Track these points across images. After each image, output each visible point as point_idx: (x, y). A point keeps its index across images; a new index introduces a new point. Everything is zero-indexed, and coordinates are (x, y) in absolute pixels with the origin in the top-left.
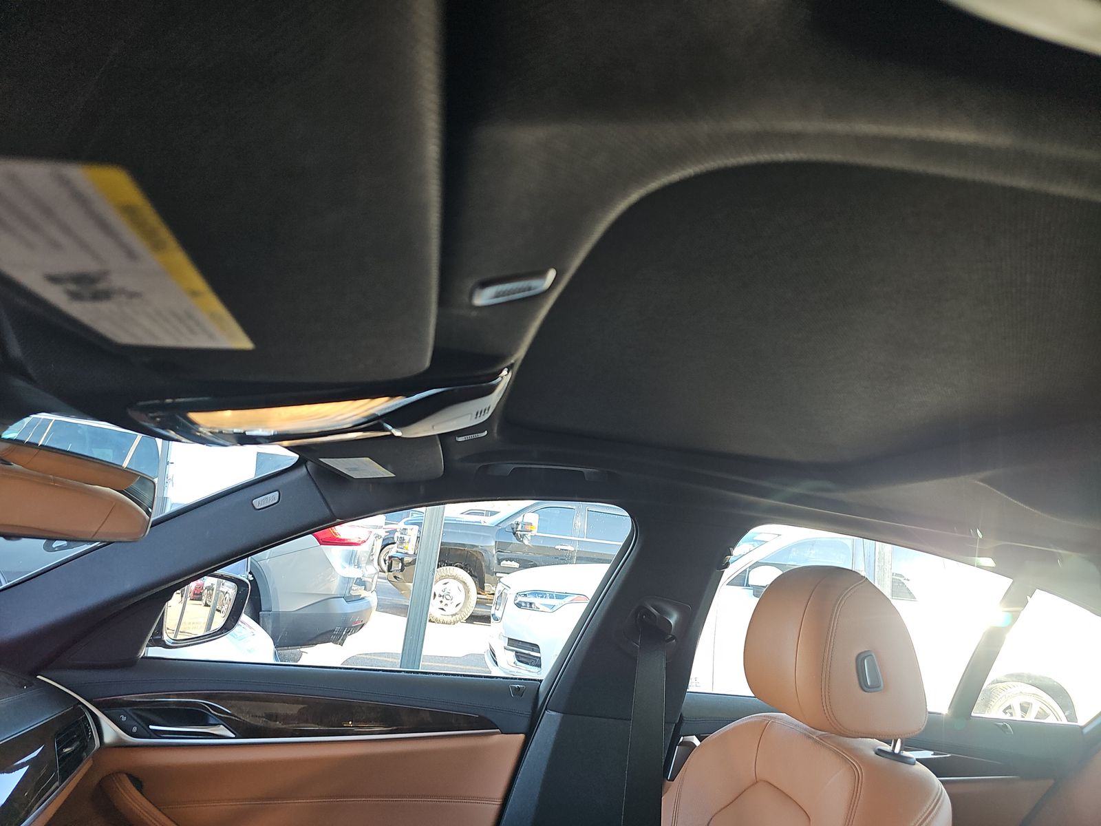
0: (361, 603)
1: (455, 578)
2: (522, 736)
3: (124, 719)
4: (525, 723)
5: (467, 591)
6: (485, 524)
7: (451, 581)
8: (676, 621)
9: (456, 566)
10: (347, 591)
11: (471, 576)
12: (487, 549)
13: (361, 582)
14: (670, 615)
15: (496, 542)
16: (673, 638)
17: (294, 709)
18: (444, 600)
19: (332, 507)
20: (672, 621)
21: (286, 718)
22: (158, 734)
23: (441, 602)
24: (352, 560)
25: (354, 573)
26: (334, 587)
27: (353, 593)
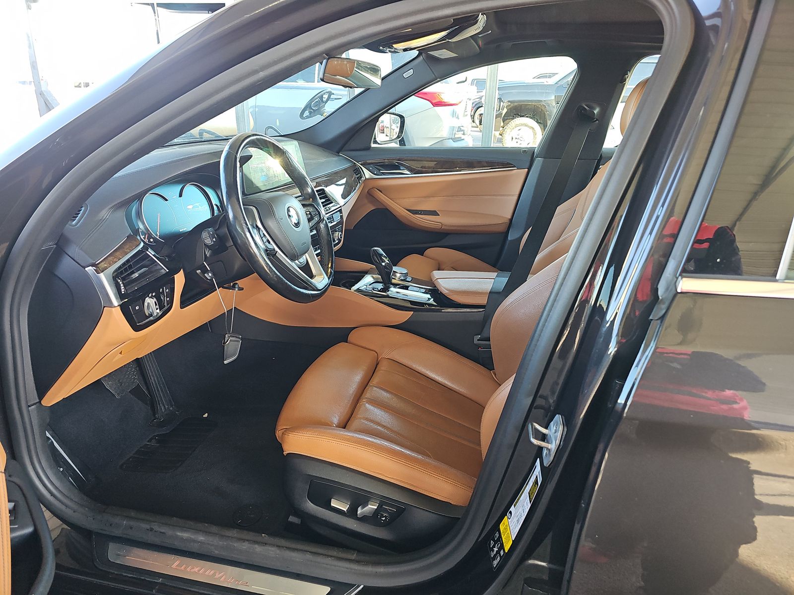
0: (462, 142)
1: (526, 125)
2: (527, 170)
3: (371, 169)
4: (528, 165)
5: (535, 134)
6: (547, 84)
7: (523, 128)
8: (598, 112)
9: (527, 117)
10: (453, 136)
11: (538, 123)
12: (549, 102)
13: (460, 129)
14: (595, 109)
15: (555, 96)
16: (597, 120)
17: (432, 164)
18: (519, 141)
19: (435, 73)
20: (595, 112)
21: (429, 167)
22: (383, 174)
23: (517, 142)
24: (454, 114)
25: (456, 123)
26: (445, 133)
27: (456, 136)
